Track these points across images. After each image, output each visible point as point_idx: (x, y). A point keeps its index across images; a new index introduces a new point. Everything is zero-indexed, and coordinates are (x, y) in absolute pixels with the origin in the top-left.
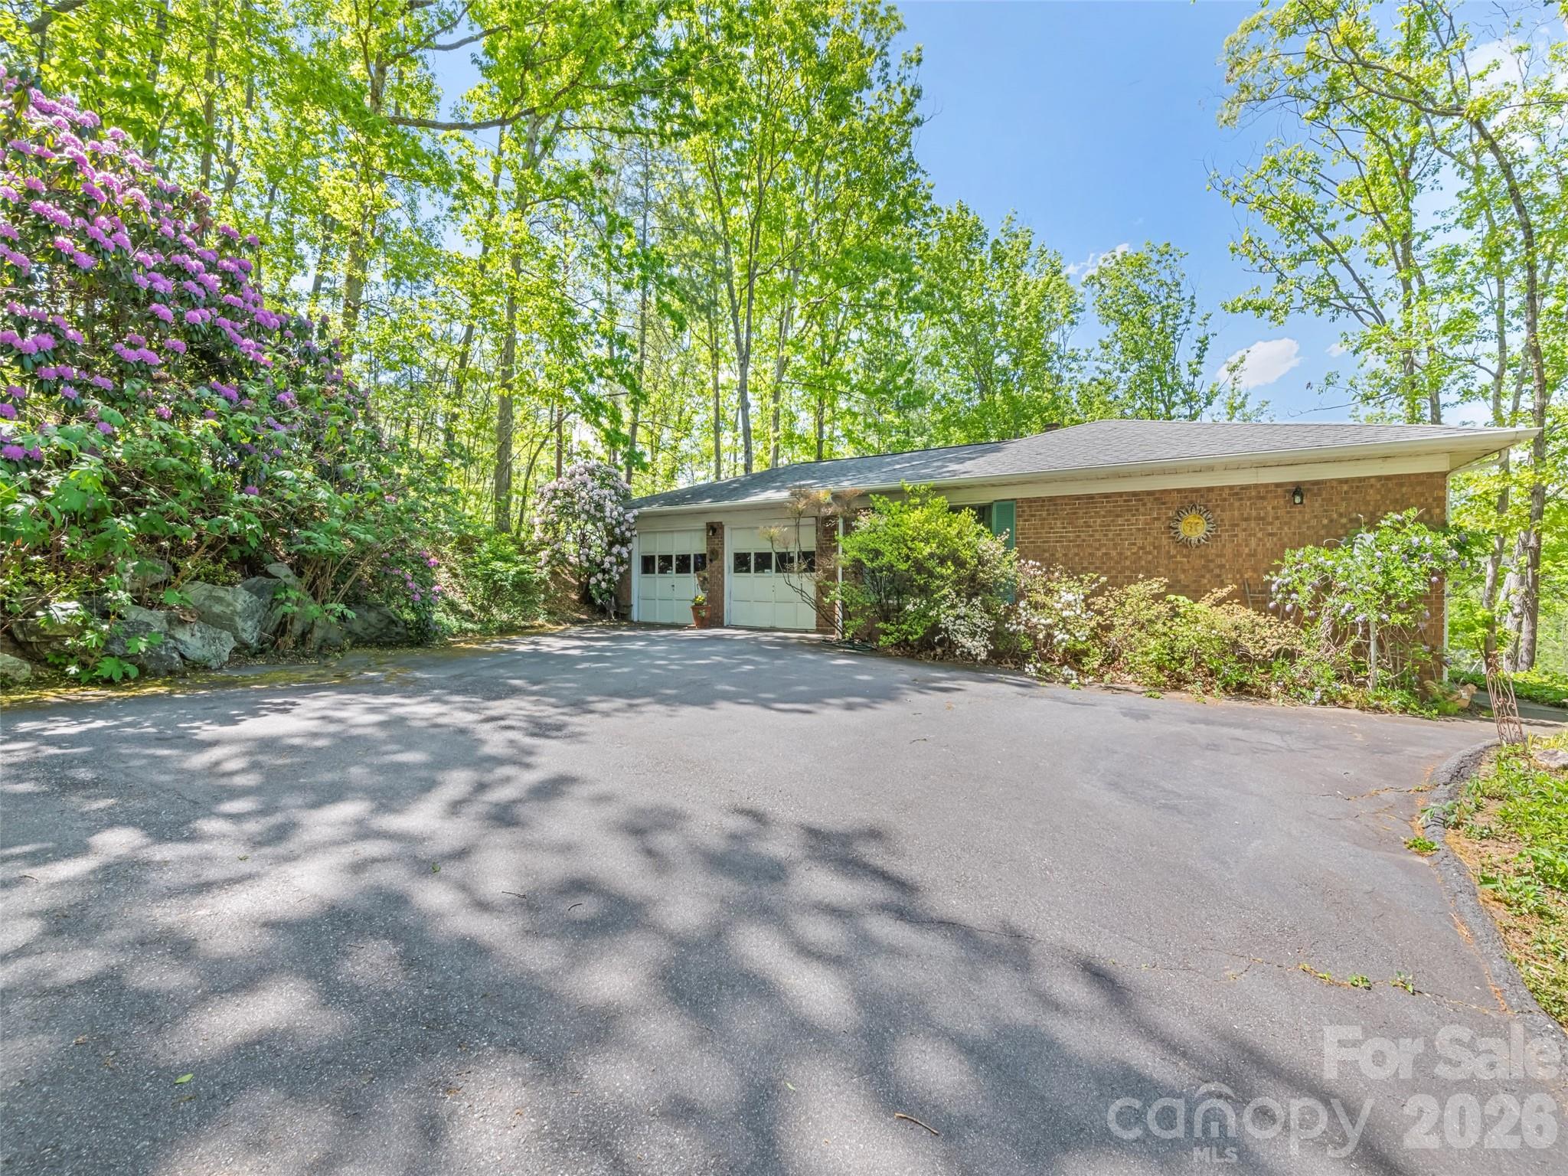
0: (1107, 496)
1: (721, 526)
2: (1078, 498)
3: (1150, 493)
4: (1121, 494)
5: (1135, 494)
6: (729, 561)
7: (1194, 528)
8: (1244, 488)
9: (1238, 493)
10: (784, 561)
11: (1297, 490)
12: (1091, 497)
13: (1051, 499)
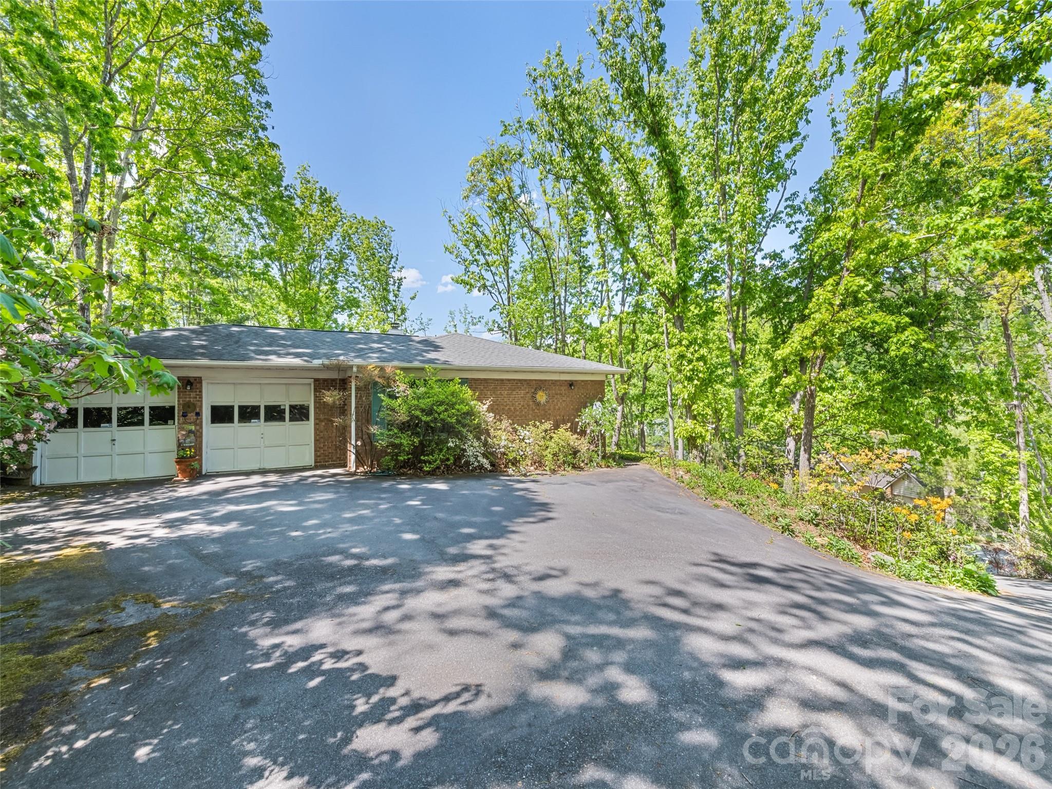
0: (509, 380)
1: (199, 380)
2: (497, 380)
3: (525, 380)
4: (514, 380)
5: (520, 380)
6: (206, 414)
7: (542, 397)
8: (556, 381)
9: (554, 382)
10: (274, 414)
11: (571, 384)
12: (502, 380)
13: (485, 380)
